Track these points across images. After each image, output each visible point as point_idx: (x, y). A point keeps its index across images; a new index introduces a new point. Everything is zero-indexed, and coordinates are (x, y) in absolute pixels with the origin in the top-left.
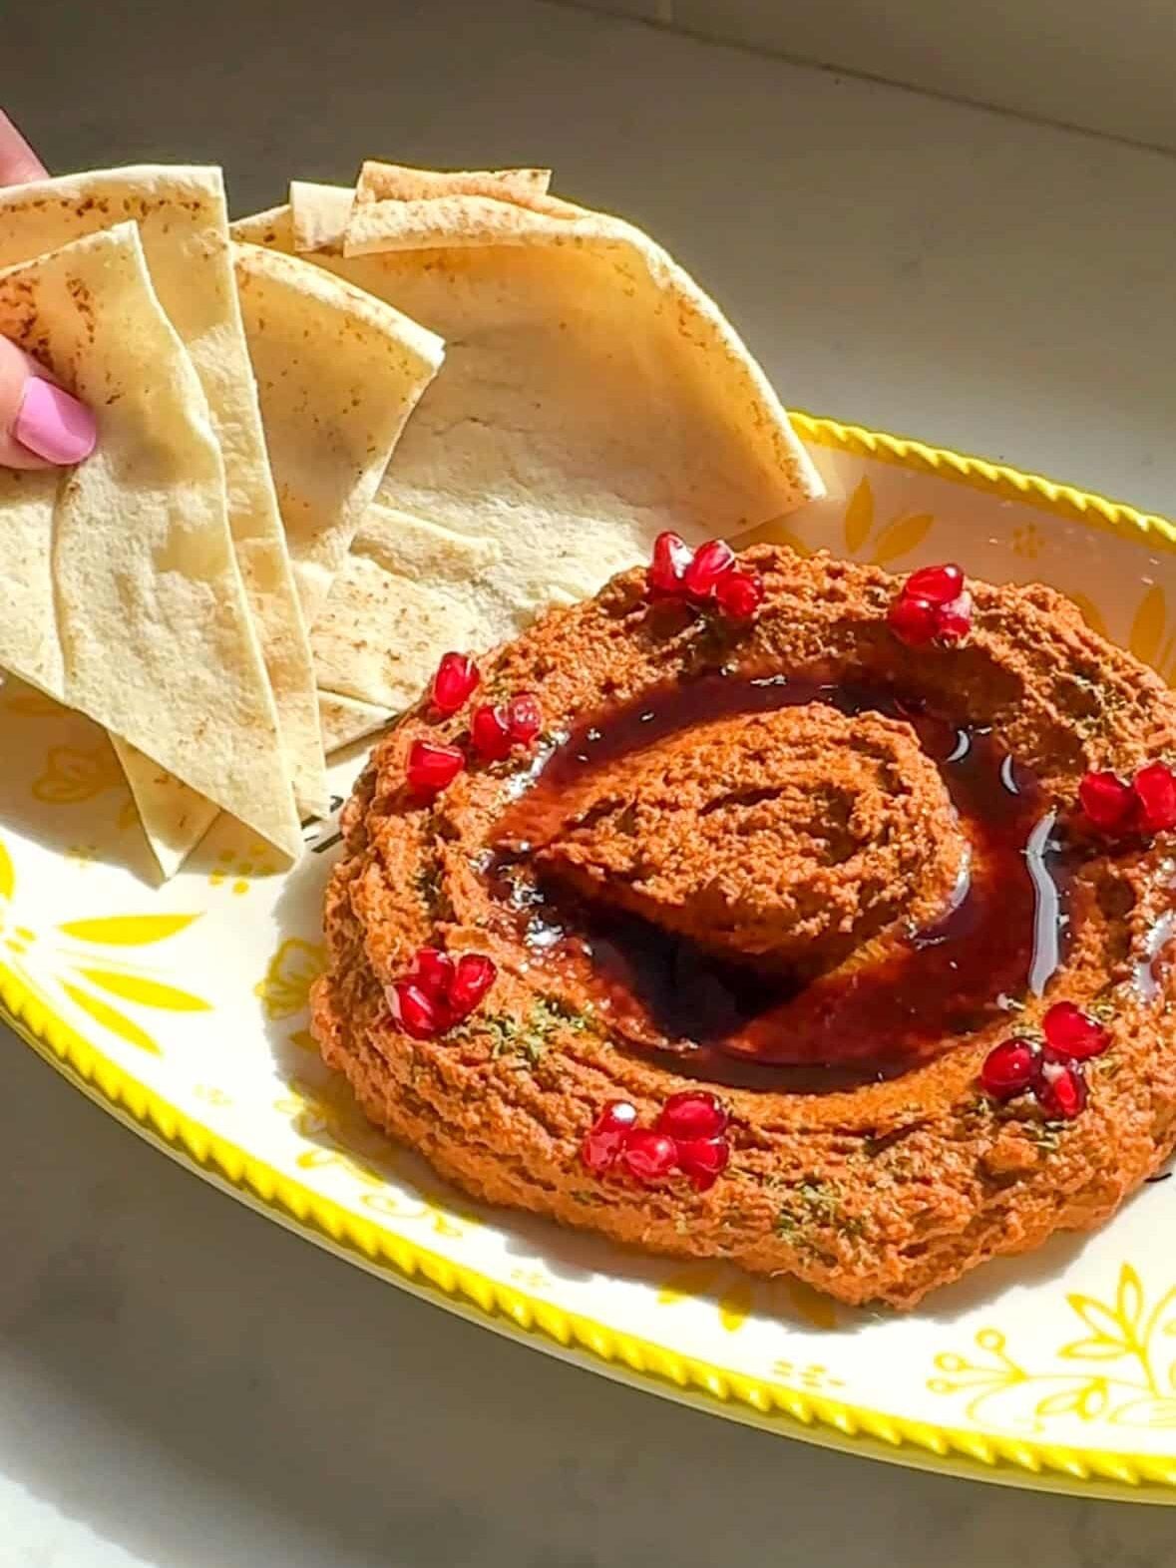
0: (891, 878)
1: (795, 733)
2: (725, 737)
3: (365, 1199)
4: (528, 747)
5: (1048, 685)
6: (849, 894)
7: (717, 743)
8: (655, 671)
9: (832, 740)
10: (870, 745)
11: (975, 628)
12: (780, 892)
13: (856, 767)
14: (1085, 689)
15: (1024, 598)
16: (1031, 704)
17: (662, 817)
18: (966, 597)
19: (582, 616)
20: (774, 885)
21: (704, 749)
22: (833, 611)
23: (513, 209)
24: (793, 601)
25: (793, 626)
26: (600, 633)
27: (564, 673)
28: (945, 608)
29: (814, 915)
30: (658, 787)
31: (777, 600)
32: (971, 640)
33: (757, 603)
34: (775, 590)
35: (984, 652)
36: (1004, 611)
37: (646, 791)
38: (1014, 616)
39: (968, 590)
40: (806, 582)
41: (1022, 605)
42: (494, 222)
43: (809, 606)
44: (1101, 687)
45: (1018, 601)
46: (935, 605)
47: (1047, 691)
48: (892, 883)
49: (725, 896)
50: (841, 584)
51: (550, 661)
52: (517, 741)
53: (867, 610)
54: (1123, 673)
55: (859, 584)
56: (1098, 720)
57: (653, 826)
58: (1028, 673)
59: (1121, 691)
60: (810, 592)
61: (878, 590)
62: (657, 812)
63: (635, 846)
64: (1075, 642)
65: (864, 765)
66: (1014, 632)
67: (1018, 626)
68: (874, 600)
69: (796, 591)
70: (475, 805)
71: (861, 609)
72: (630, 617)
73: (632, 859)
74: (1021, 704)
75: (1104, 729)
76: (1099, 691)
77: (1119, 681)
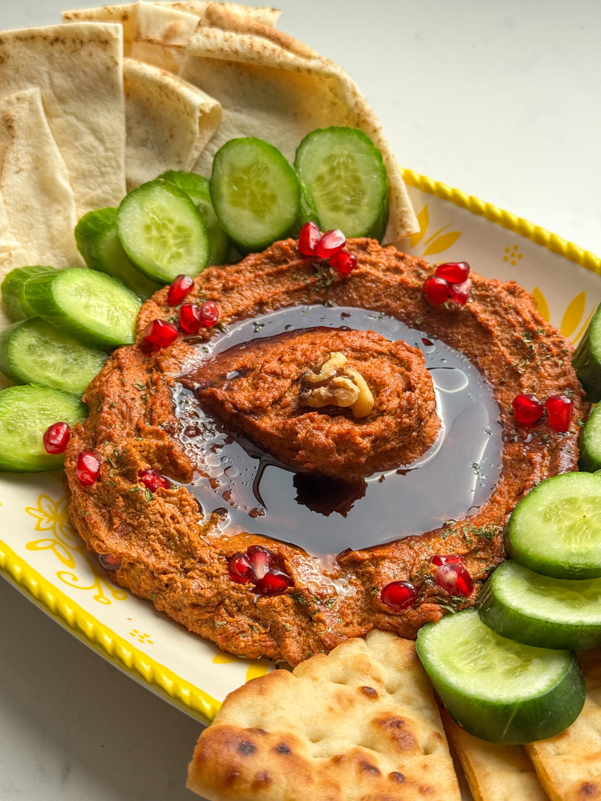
0: (393, 437)
1: (357, 344)
2: (318, 341)
3: (59, 574)
4: (209, 330)
5: (507, 339)
6: (365, 443)
7: (313, 344)
8: (288, 299)
9: (377, 351)
10: (398, 359)
11: (471, 300)
12: (327, 436)
13: (388, 370)
14: (528, 345)
15: (503, 288)
16: (495, 349)
17: (272, 382)
18: (469, 282)
19: (254, 262)
20: (324, 432)
21: (305, 346)
22: (394, 279)
23: (278, 48)
24: (373, 271)
25: (369, 284)
26: (261, 272)
27: (237, 292)
28: (456, 287)
29: (345, 451)
30: (274, 365)
31: (364, 268)
32: (468, 307)
33: (352, 269)
34: (363, 262)
35: (473, 315)
36: (490, 293)
37: (267, 366)
38: (495, 296)
39: (471, 278)
40: (382, 260)
41: (500, 292)
42: (267, 53)
43: (381, 275)
44: (537, 345)
45: (499, 289)
46: (450, 284)
47: (506, 342)
48: (393, 440)
49: (297, 433)
50: (402, 265)
51: (231, 284)
52: (204, 326)
53: (413, 281)
54: (552, 339)
55: (411, 266)
56: (533, 364)
57: (267, 386)
58: (497, 331)
59: (549, 350)
60: (383, 267)
61: (422, 271)
62: (270, 379)
63: (254, 396)
64: (528, 317)
65: (393, 370)
66: (494, 306)
67: (497, 303)
68: (418, 276)
69: (374, 265)
70: (174, 357)
71: (410, 280)
72: (280, 267)
73: (250, 402)
74: (490, 348)
75: (535, 369)
76: (535, 347)
77: (549, 343)
